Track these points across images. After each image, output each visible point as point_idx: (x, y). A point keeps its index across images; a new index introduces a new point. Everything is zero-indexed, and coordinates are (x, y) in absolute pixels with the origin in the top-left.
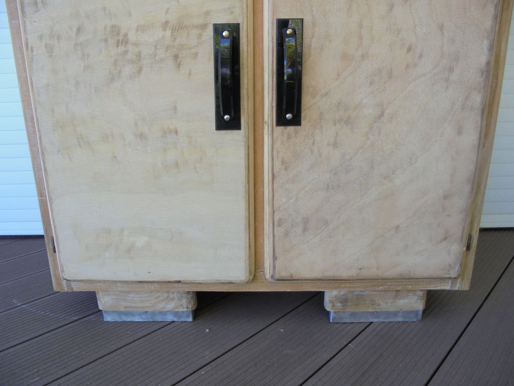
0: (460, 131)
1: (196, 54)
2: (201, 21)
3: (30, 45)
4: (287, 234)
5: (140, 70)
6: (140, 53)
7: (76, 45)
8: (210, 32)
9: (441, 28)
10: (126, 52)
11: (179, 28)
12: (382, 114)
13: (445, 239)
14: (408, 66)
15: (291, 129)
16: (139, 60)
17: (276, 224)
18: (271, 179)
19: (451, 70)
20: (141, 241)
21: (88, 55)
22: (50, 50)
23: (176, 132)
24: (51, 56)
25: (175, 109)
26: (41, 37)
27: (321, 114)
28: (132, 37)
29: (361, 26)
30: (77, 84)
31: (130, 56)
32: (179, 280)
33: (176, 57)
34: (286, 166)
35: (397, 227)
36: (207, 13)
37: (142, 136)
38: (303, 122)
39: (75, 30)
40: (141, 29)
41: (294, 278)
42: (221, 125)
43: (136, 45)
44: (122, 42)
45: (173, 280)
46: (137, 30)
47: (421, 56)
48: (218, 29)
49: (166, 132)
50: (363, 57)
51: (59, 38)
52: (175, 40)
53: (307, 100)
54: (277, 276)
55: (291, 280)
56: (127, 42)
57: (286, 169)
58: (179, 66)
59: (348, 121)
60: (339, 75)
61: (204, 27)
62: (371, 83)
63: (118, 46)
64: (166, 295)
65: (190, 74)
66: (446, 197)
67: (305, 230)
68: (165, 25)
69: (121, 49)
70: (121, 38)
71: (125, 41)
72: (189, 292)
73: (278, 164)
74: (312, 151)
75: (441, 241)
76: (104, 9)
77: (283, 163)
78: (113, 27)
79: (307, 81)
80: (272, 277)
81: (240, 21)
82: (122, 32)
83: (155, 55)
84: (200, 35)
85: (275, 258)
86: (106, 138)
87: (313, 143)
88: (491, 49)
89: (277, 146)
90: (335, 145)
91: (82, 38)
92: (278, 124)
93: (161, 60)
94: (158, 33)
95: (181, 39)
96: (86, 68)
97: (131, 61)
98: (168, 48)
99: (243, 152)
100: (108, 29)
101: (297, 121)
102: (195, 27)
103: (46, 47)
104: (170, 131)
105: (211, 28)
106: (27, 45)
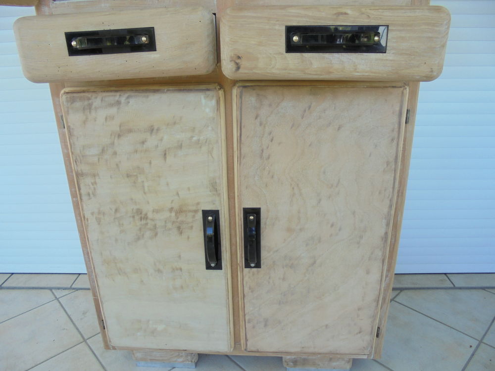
0: (368, 272)
1: (192, 227)
2: (194, 208)
3: (86, 217)
4: (254, 327)
5: (156, 234)
6: (155, 225)
7: (114, 219)
8: (200, 215)
9: (354, 213)
10: (147, 224)
11: (180, 211)
12: (315, 262)
13: (360, 332)
14: (331, 235)
15: (255, 270)
16: (155, 229)
17: (246, 321)
18: (242, 297)
19: (361, 237)
20: (160, 327)
21: (123, 224)
22: (99, 221)
23: (181, 269)
24: (99, 224)
25: (180, 257)
26: (93, 214)
27: (274, 262)
28: (150, 215)
29: (299, 212)
30: (116, 240)
31: (149, 226)
32: (185, 349)
33: (179, 228)
34: (252, 290)
35: (327, 326)
36: (198, 204)
37: (159, 271)
38: (262, 266)
39: (114, 210)
40: (156, 211)
41: (260, 351)
42: (209, 267)
43: (152, 220)
44: (144, 218)
45: (181, 349)
46: (153, 211)
47: (340, 230)
48: (206, 213)
49: (174, 270)
50: (301, 230)
51: (104, 214)
52: (178, 218)
53: (264, 254)
54: (248, 350)
55: (258, 352)
56: (147, 218)
57: (252, 292)
58: (181, 233)
59: (292, 266)
60: (285, 240)
61: (196, 211)
62: (307, 245)
63: (141, 220)
64: (177, 354)
65: (188, 238)
66: (359, 309)
67: (266, 325)
68: (171, 210)
69: (143, 222)
70: (143, 216)
73: (246, 289)
74: (269, 282)
75: (357, 334)
76: (132, 199)
77: (250, 288)
78: (138, 209)
79: (264, 243)
80: (245, 350)
81: (219, 209)
82: (144, 213)
83: (166, 226)
84: (194, 216)
85: (246, 340)
86: (136, 270)
87: (270, 278)
88: (388, 225)
89: (246, 279)
90: (284, 279)
91: (118, 215)
92: (245, 268)
93: (170, 229)
94: (167, 214)
95: (182, 218)
96: (122, 231)
97: (151, 230)
98: (173, 222)
99: (223, 282)
100: (134, 211)
101: (258, 265)
102: (190, 211)
103: (96, 218)
104: (177, 269)
105: (201, 212)
106: (84, 217)
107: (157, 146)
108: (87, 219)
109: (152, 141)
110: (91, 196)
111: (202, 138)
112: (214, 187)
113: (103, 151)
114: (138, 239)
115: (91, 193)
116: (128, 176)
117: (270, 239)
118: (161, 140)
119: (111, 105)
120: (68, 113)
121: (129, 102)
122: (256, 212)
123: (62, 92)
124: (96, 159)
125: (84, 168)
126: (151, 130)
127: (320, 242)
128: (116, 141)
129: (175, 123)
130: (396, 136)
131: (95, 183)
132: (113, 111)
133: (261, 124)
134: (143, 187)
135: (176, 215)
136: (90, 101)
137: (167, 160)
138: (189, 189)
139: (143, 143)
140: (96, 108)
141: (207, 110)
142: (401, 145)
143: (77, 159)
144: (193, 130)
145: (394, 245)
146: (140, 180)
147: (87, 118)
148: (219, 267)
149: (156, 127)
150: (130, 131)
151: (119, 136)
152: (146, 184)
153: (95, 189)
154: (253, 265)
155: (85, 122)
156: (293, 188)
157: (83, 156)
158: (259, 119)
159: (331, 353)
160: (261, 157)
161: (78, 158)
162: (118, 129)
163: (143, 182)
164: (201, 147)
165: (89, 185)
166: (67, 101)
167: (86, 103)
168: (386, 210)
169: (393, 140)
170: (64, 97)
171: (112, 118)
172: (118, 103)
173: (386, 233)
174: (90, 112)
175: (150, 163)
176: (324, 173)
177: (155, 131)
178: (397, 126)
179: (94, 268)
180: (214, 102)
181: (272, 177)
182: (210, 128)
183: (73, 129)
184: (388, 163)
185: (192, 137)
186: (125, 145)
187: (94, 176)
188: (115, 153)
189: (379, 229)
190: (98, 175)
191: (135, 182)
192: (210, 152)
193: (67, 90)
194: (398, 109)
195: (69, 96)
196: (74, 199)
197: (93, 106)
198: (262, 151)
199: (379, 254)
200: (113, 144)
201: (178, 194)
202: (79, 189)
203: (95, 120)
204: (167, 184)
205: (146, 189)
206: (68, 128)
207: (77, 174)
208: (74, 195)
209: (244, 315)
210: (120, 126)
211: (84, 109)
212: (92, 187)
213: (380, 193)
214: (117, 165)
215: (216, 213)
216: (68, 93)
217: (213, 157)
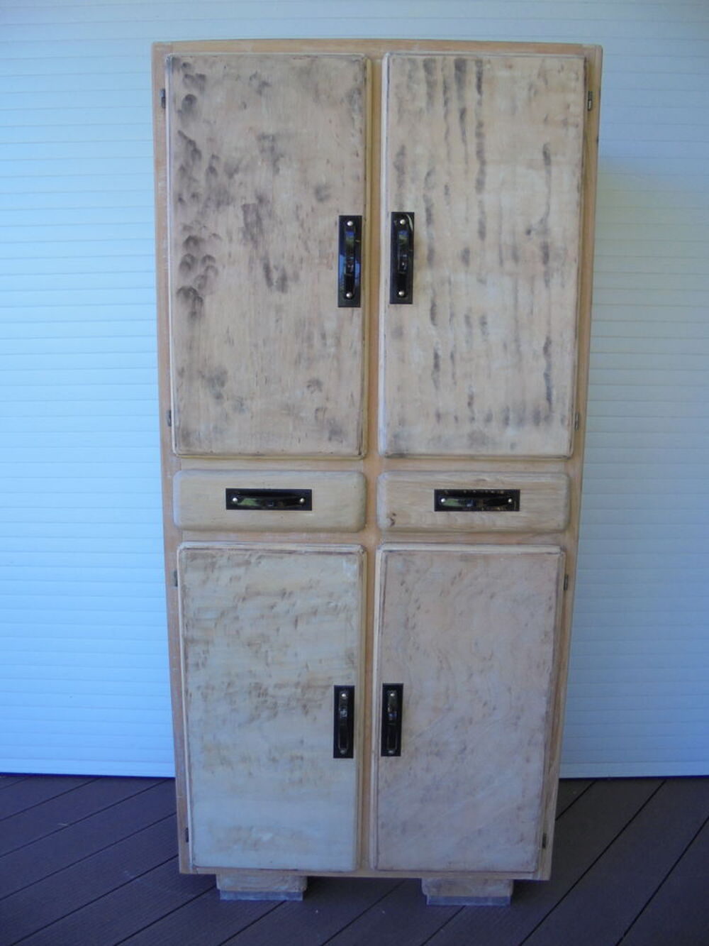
0: (528, 761)
1: (320, 705)
2: (325, 683)
3: (190, 691)
4: (388, 834)
5: (275, 715)
6: (276, 703)
7: (225, 695)
8: (331, 692)
9: (509, 689)
10: (266, 701)
11: (308, 687)
12: (465, 749)
13: (521, 841)
14: (484, 715)
15: (393, 758)
16: (275, 707)
17: (379, 826)
18: (376, 794)
19: (518, 718)
20: (267, 837)
21: (235, 702)
22: (205, 697)
23: (302, 758)
24: (205, 701)
25: (302, 742)
26: (198, 688)
27: (416, 748)
28: (271, 691)
29: (447, 689)
30: (225, 721)
31: (268, 704)
32: (296, 868)
33: (305, 707)
34: (388, 784)
35: (480, 832)
36: (330, 678)
37: (274, 760)
38: (402, 754)
39: (226, 684)
40: (279, 686)
41: (395, 868)
42: (337, 755)
43: (273, 697)
44: (263, 694)
45: (290, 868)
46: (275, 686)
47: (494, 709)
48: (338, 690)
49: (292, 759)
50: (450, 709)
51: (213, 689)
52: (304, 695)
53: (406, 739)
54: (380, 867)
55: (391, 870)
56: (267, 694)
57: (389, 786)
58: (307, 713)
59: (438, 754)
60: (430, 721)
61: (327, 687)
62: (456, 728)
63: (259, 696)
64: (281, 878)
65: (315, 719)
66: (519, 808)
67: (404, 832)
68: (297, 685)
69: (262, 699)
70: (262, 692)
71: (265, 694)
72: (301, 877)
73: (381, 784)
74: (409, 774)
75: (518, 842)
76: (250, 672)
77: (386, 782)
78: (257, 684)
79: (405, 725)
80: (376, 867)
81: (354, 684)
82: (264, 688)
83: (288, 705)
84: (324, 693)
85: (378, 853)
86: (244, 759)
87: (410, 769)
88: (548, 703)
89: (381, 770)
90: (428, 770)
91: (231, 690)
92: (382, 755)
93: (293, 708)
94: (291, 690)
95: (309, 695)
96: (233, 710)
97: (269, 708)
98: (298, 700)
99: (354, 775)
100: (253, 685)
101: (398, 753)
102: (320, 687)
103: (202, 694)
104: (297, 758)
105: (333, 688)
106: (187, 692)
107: (288, 612)
108: (191, 695)
109: (282, 606)
110: (200, 665)
111: (340, 604)
112: (350, 658)
113: (223, 614)
114: (253, 718)
115: (200, 662)
116: (249, 645)
117: (415, 721)
118: (294, 605)
119: (239, 565)
120: (185, 571)
121: (260, 563)
122: (398, 689)
123: (182, 547)
124: (212, 624)
125: (196, 633)
126: (283, 594)
127: (471, 722)
128: (240, 604)
129: (311, 587)
130: (554, 604)
131: (208, 651)
132: (240, 571)
133: (407, 591)
134: (266, 657)
135: (302, 691)
136: (214, 560)
137: (298, 628)
138: (320, 661)
139: (272, 607)
140: (220, 567)
141: (349, 574)
143: (188, 622)
144: (331, 595)
146: (263, 650)
147: (208, 578)
148: (349, 755)
149: (288, 591)
150: (258, 594)
151: (244, 599)
152: (270, 655)
154: (391, 752)
155: (204, 582)
156: (441, 662)
157: (197, 620)
158: (405, 585)
159: (487, 871)
160: (406, 626)
161: (190, 622)
162: (244, 590)
163: (267, 652)
164: (338, 614)
165: (199, 654)
166: (187, 558)
167: (209, 561)
168: (545, 685)
169: (550, 608)
170: (184, 553)
171: (238, 578)
172: (248, 563)
173: (547, 713)
174: (213, 571)
175: (278, 630)
176: (476, 644)
177: (286, 596)
178: (554, 594)
179: (189, 757)
180: (356, 565)
181: (418, 648)
182: (350, 594)
183: (189, 589)
184: (546, 634)
185: (329, 603)
186: (250, 609)
187: (207, 643)
188: (237, 618)
189: (540, 707)
190: (212, 642)
191: (257, 652)
192: (348, 619)
193: (188, 545)
194: (555, 577)
195: (190, 552)
196: (174, 669)
197: (217, 566)
198: (407, 620)
199: (540, 737)
200: (235, 607)
201: (307, 666)
202: (186, 658)
203: (218, 579)
204: (296, 655)
205: (270, 659)
206: (184, 588)
207: (186, 640)
208: (174, 664)
209: (378, 818)
210: (247, 588)
211: (206, 568)
212: (202, 656)
213: (538, 667)
214: (238, 632)
215: (350, 690)
216: (188, 549)
217: (351, 625)
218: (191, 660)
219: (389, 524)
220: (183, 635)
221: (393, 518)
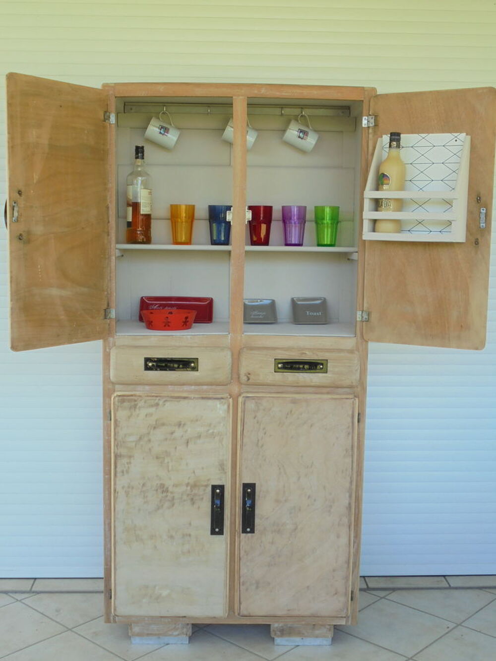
0: (338, 537)
1: (202, 499)
2: (205, 483)
3: (117, 490)
4: (247, 590)
5: (173, 505)
6: (174, 497)
7: (141, 491)
8: (209, 489)
9: (324, 487)
10: (167, 496)
11: (195, 486)
12: (296, 528)
13: (336, 594)
14: (308, 505)
15: (249, 535)
16: (173, 500)
17: (241, 584)
18: (238, 560)
19: (331, 507)
20: (165, 593)
21: (147, 497)
22: (127, 493)
23: (190, 535)
24: (127, 496)
25: (190, 524)
26: (123, 487)
27: (265, 528)
28: (170, 489)
29: (284, 487)
30: (139, 510)
31: (169, 498)
32: (184, 615)
33: (192, 499)
34: (247, 553)
35: (308, 587)
36: (208, 480)
37: (172, 537)
38: (256, 531)
39: (141, 485)
40: (175, 486)
41: (252, 615)
42: (213, 532)
43: (172, 493)
45: (181, 616)
46: (173, 486)
47: (315, 500)
48: (214, 487)
49: (184, 536)
50: (286, 501)
51: (133, 488)
52: (192, 491)
53: (257, 521)
54: (241, 615)
55: (249, 616)
56: (167, 492)
57: (247, 555)
58: (193, 503)
59: (279, 532)
60: (274, 509)
61: (206, 486)
62: (290, 513)
63: (162, 493)
64: (174, 626)
65: (199, 508)
66: (334, 571)
67: (257, 587)
68: (187, 485)
69: (165, 494)
70: (164, 490)
71: (167, 491)
72: (188, 624)
73: (242, 553)
74: (260, 546)
75: (334, 595)
76: (157, 476)
77: (245, 552)
78: (161, 484)
79: (257, 512)
80: (239, 614)
81: (225, 484)
82: (166, 487)
83: (182, 498)
84: (205, 490)
85: (240, 603)
86: (152, 537)
87: (261, 542)
88: (350, 496)
89: (242, 544)
90: (272, 543)
91: (144, 489)
92: (243, 533)
93: (184, 501)
94: (184, 488)
95: (195, 491)
96: (145, 502)
97: (169, 500)
98: (188, 495)
99: (224, 546)
100: (159, 485)
101: (252, 531)
102: (202, 486)
103: (126, 492)
104: (187, 535)
105: (211, 487)
106: (115, 490)
107: (182, 436)
108: (118, 493)
109: (179, 432)
110: (125, 472)
111: (215, 431)
112: (222, 466)
113: (140, 438)
114: (158, 508)
115: (125, 470)
116: (157, 458)
117: (264, 509)
118: (186, 431)
119: (152, 406)
120: (116, 410)
121: (165, 405)
122: (252, 486)
123: (115, 395)
124: (134, 444)
125: (123, 451)
126: (179, 425)
127: (300, 510)
128: (152, 431)
129: (197, 420)
130: (351, 431)
131: (130, 463)
132: (152, 410)
133: (258, 422)
134: (168, 466)
135: (191, 488)
136: (136, 403)
137: (189, 447)
138: (203, 468)
139: (172, 433)
140: (140, 407)
141: (221, 412)
142: (356, 438)
143: (118, 444)
144: (210, 425)
145: (358, 514)
146: (166, 461)
147: (131, 415)
148: (221, 533)
149: (183, 423)
150: (163, 424)
151: (155, 428)
152: (170, 464)
153: (129, 467)
154: (248, 530)
155: (129, 417)
156: (280, 469)
157: (124, 442)
158: (256, 418)
159: (313, 616)
160: (257, 445)
161: (119, 443)
162: (154, 423)
163: (168, 462)
164: (214, 438)
165: (124, 464)
166: (118, 402)
167: (133, 403)
168: (347, 485)
169: (349, 434)
170: (117, 399)
171: (151, 415)
172: (157, 405)
173: (350, 504)
174: (135, 410)
175: (176, 448)
176: (302, 457)
177: (182, 425)
178: (351, 425)
179: (115, 536)
180: (226, 407)
181: (265, 460)
182: (222, 425)
183: (119, 422)
184: (347, 451)
185: (209, 430)
186: (158, 435)
187: (130, 457)
188: (149, 441)
189: (344, 500)
190: (133, 457)
191: (162, 463)
192: (221, 441)
193: (119, 393)
194: (350, 413)
195: (120, 398)
196: (107, 476)
197: (138, 407)
198: (258, 441)
199: (345, 520)
200: (149, 434)
201: (194, 472)
202: (116, 467)
203: (138, 416)
204: (187, 464)
205: (170, 468)
206: (116, 421)
207: (116, 456)
208: (107, 472)
209: (240, 577)
210: (156, 421)
211: (130, 408)
212: (127, 466)
213: (342, 472)
214: (150, 449)
215: (222, 488)
216: (120, 396)
217: (222, 445)
218: (119, 470)
219: (246, 380)
220: (114, 452)
221: (249, 376)
